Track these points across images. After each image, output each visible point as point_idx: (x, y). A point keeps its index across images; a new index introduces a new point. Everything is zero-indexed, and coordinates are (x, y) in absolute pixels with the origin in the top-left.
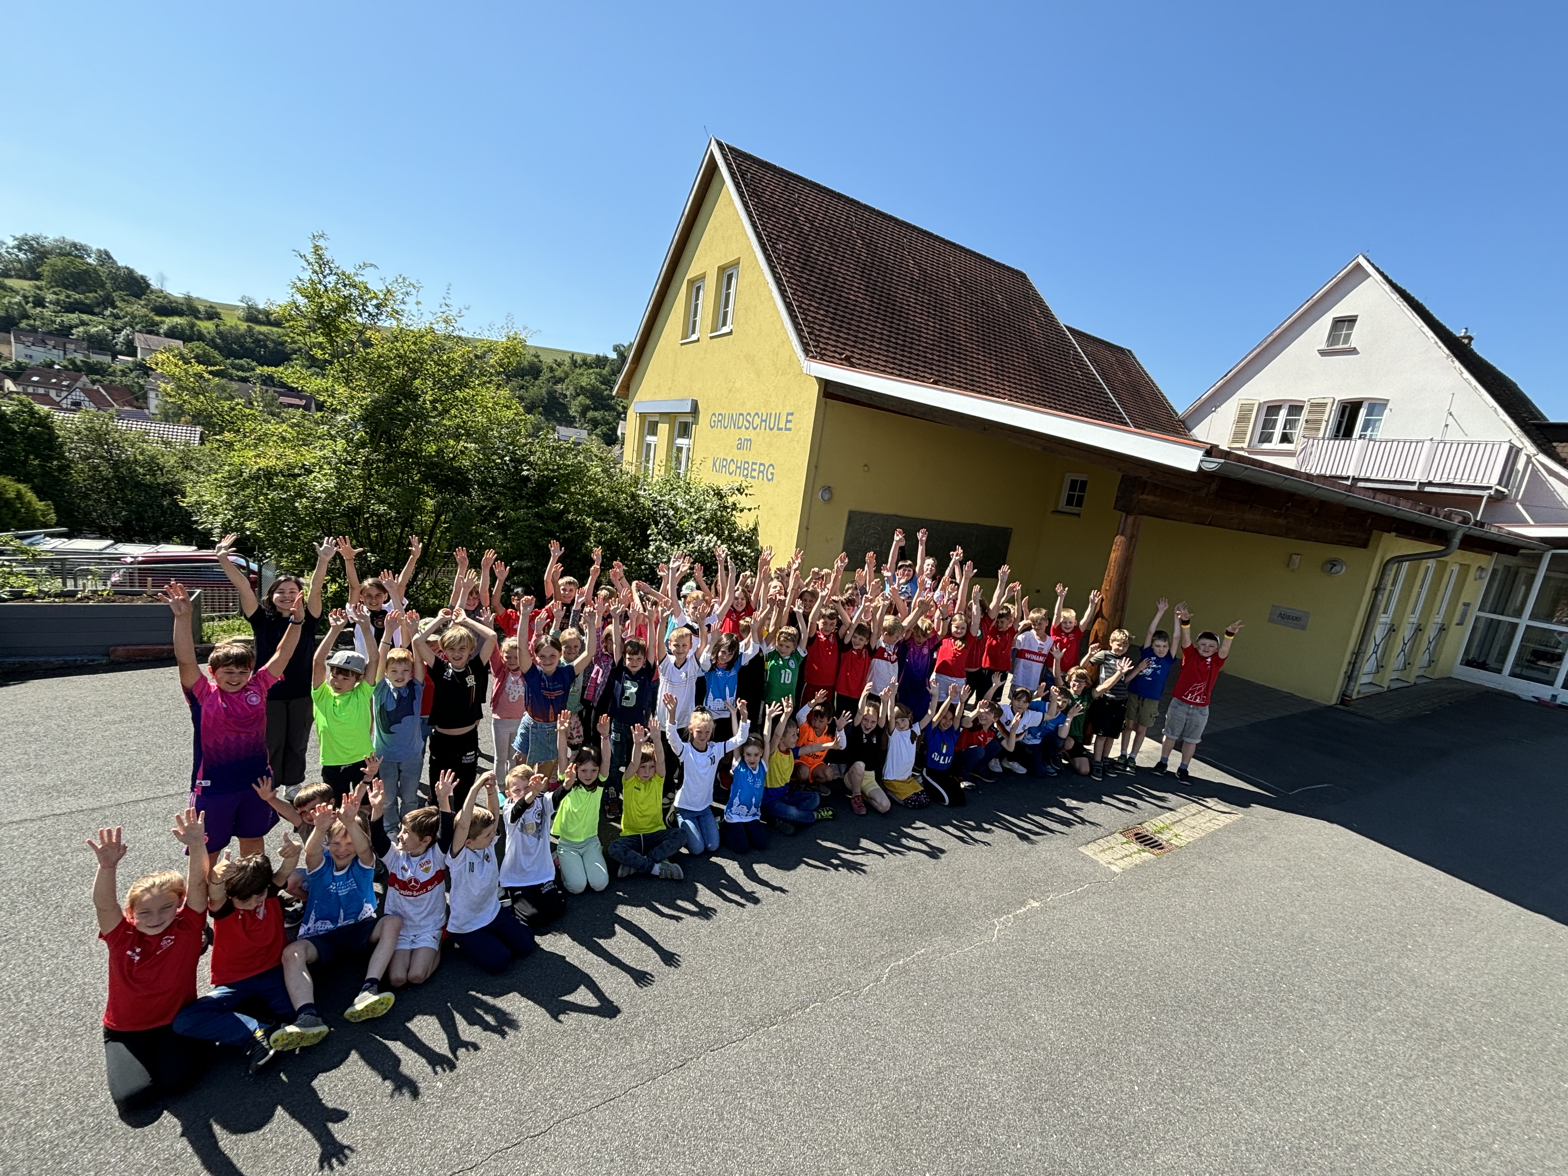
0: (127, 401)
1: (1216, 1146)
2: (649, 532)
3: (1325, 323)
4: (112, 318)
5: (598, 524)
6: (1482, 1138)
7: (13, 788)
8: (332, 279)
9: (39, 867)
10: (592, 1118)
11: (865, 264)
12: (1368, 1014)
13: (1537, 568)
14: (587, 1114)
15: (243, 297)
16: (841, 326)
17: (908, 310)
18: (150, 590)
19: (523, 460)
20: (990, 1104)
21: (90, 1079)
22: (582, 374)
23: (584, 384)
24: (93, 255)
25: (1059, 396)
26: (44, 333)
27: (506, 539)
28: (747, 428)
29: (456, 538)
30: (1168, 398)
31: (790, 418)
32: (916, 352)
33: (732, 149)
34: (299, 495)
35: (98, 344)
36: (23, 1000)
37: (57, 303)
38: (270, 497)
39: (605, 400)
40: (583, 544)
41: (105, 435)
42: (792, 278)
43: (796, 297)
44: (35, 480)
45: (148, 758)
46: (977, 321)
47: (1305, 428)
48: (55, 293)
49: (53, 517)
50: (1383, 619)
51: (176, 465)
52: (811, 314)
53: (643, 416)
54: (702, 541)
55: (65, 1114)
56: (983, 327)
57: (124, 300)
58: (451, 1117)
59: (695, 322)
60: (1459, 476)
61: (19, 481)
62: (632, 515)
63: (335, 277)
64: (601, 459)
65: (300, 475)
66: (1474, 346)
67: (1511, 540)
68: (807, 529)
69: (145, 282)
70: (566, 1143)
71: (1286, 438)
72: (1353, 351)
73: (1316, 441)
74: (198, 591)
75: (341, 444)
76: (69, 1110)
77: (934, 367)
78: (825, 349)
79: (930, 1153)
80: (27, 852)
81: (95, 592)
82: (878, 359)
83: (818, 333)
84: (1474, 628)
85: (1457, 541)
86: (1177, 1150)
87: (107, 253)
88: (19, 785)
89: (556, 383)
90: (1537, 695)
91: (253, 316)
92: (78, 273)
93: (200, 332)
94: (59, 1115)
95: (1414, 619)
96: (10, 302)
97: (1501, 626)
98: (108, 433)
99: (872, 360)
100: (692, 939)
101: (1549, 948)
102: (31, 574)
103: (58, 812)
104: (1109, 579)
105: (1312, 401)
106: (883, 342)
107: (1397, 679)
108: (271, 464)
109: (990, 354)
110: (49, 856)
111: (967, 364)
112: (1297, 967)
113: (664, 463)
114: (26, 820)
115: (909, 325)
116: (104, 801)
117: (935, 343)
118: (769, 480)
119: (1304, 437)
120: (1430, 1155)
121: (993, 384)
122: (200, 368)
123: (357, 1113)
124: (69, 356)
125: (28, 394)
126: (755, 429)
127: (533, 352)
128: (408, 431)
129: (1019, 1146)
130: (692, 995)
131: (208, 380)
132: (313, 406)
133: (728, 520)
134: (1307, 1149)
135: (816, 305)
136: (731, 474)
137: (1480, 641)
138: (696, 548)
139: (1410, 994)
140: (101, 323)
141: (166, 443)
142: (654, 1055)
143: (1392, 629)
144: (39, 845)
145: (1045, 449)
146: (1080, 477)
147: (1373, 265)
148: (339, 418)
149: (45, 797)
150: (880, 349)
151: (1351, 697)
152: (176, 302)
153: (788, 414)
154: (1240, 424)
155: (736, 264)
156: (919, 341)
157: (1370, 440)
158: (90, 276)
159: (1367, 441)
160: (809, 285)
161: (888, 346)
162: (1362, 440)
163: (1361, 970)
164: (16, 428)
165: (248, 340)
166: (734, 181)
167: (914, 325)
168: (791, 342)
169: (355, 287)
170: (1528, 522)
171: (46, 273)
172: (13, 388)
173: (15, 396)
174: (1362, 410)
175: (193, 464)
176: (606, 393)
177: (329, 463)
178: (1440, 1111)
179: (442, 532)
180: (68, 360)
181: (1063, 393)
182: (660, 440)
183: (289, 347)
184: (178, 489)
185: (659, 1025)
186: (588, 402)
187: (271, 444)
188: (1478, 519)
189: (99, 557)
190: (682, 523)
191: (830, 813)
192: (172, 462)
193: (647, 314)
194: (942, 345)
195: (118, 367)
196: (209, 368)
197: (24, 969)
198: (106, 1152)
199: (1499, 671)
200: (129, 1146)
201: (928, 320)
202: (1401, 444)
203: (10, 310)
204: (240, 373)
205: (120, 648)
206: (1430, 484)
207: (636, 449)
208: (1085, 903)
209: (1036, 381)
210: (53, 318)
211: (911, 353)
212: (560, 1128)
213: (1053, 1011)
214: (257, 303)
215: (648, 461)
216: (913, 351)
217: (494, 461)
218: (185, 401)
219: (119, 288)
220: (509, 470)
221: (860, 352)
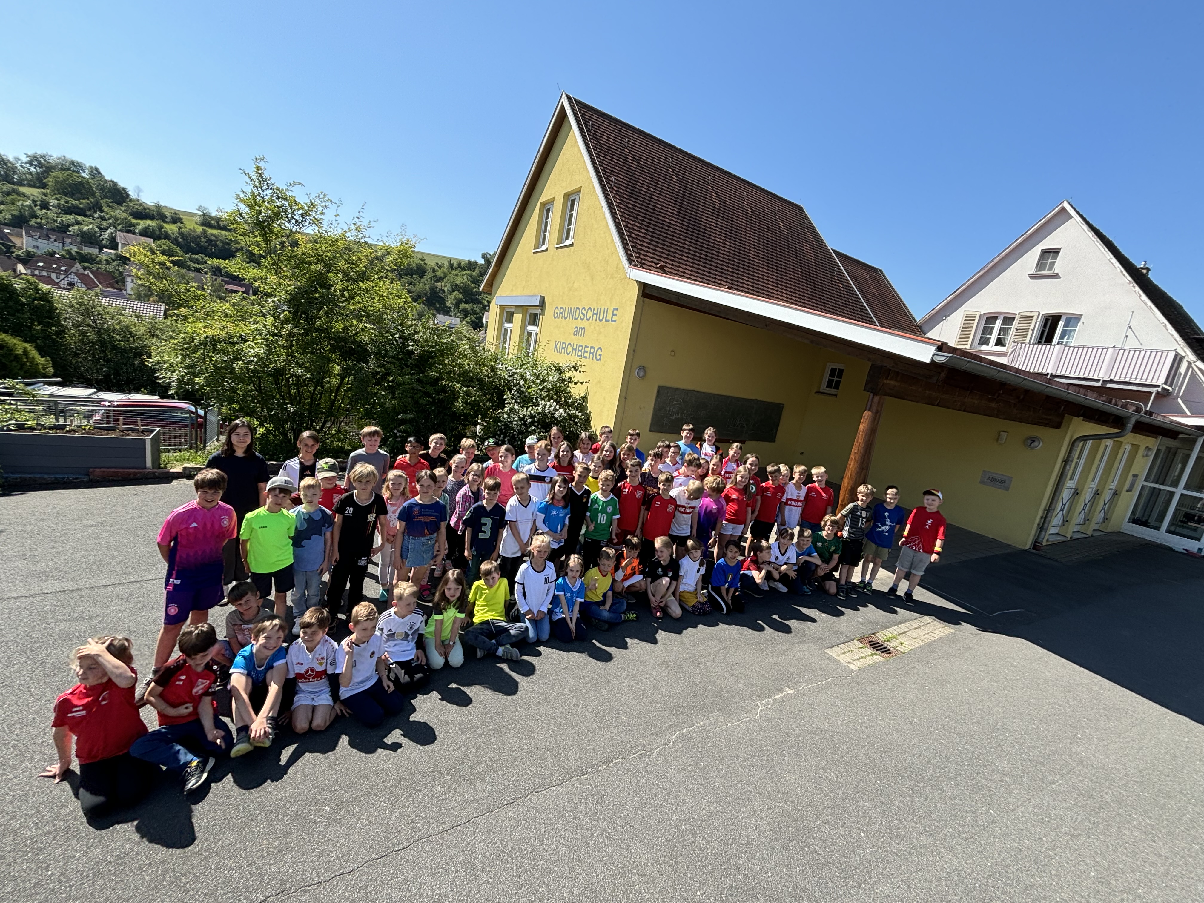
0: (109, 284)
1: (922, 881)
2: (505, 397)
3: (1035, 253)
4: (100, 220)
5: (465, 389)
6: (1130, 884)
7: (13, 572)
8: (269, 192)
9: (29, 632)
10: (443, 839)
11: (678, 195)
12: (1044, 785)
13: (1191, 450)
14: (439, 835)
15: (200, 207)
16: (658, 242)
17: (710, 231)
18: (121, 426)
19: (410, 337)
20: (749, 842)
21: (62, 793)
22: (457, 275)
23: (458, 282)
24: (87, 171)
25: (824, 303)
26: (48, 229)
27: (393, 398)
28: (582, 319)
29: (356, 395)
30: (909, 308)
31: (615, 312)
32: (715, 265)
33: (578, 102)
34: (237, 359)
35: (89, 239)
36: (14, 731)
37: (58, 206)
38: (214, 359)
39: (474, 295)
40: (453, 404)
41: (92, 308)
42: (621, 203)
43: (624, 219)
44: (38, 341)
45: (116, 553)
46: (763, 242)
47: (1015, 335)
48: (57, 199)
49: (51, 370)
50: (1070, 485)
51: (145, 333)
52: (634, 232)
53: (502, 307)
54: (545, 406)
55: (42, 818)
56: (768, 247)
57: (109, 206)
58: (335, 833)
59: (545, 236)
60: (1134, 376)
61: (26, 341)
62: (491, 383)
63: (271, 191)
64: (469, 339)
65: (238, 343)
66: (1150, 275)
67: (1172, 427)
68: (626, 398)
69: (126, 193)
70: (422, 857)
71: (1000, 342)
72: (1056, 276)
73: (1023, 345)
74: (158, 429)
75: (270, 319)
76: (45, 815)
77: (728, 277)
78: (645, 260)
79: (701, 876)
80: (21, 620)
81: (79, 427)
82: (685, 269)
83: (639, 247)
84: (1140, 494)
85: (1130, 426)
86: (892, 883)
87: (97, 169)
88: (17, 570)
89: (437, 281)
90: (1186, 548)
91: (207, 221)
92: (75, 185)
93: (166, 232)
94: (38, 818)
95: (1094, 485)
96: (22, 205)
97: (1161, 492)
98: (94, 307)
99: (681, 269)
100: (525, 707)
101: (1188, 742)
102: (32, 411)
103: (46, 591)
104: (857, 445)
105: (1022, 314)
106: (690, 256)
107: (1078, 531)
108: (215, 333)
109: (772, 268)
110: (38, 624)
111: (754, 276)
112: (991, 748)
113: (517, 344)
114: (21, 597)
115: (710, 244)
116: (81, 585)
117: (730, 258)
118: (597, 360)
119: (1014, 341)
120: (1088, 895)
121: (774, 291)
122: (164, 258)
123: (264, 827)
124: (66, 248)
125: (33, 275)
126: (588, 320)
127: (420, 256)
128: (321, 313)
129: (770, 874)
130: (522, 749)
131: (168, 268)
132: (251, 292)
133: (565, 390)
134: (993, 887)
135: (639, 225)
136: (568, 354)
137: (1144, 503)
138: (540, 411)
139: (1078, 772)
140: (91, 223)
141: (138, 317)
142: (492, 793)
143: (1076, 493)
144: (30, 616)
145: (812, 342)
146: (838, 366)
147: (1075, 209)
148: (270, 300)
149: (36, 579)
150: (687, 261)
151: (1041, 544)
152: (149, 209)
153: (614, 309)
154: (965, 330)
155: (578, 191)
156: (718, 256)
157: (1066, 346)
158: (84, 187)
159: (1063, 346)
160: (634, 209)
161: (694, 259)
162: (1059, 346)
163: (1041, 752)
164: (25, 301)
165: (203, 240)
166: (579, 127)
167: (714, 243)
168: (618, 253)
169: (286, 199)
170: (1186, 414)
171: (50, 183)
172: (23, 271)
173: (23, 276)
174: (1061, 322)
175: (158, 333)
176: (475, 290)
177: (260, 334)
178: (1098, 862)
179: (345, 390)
180: (66, 250)
181: (828, 301)
182: (515, 326)
183: (234, 246)
184: (146, 352)
185: (497, 771)
186: (461, 296)
187: (216, 318)
188: (1148, 409)
189: (85, 401)
190: (529, 391)
191: (635, 615)
192: (142, 331)
193: (508, 228)
194: (736, 260)
195: (103, 257)
196: (171, 259)
197: (15, 708)
198: (73, 848)
199: (1158, 528)
200: (90, 845)
201: (726, 240)
202: (1090, 350)
203: (22, 211)
204: (196, 265)
205: (98, 470)
206: (1111, 381)
207: (496, 333)
208: (829, 693)
209: (807, 290)
210: (55, 218)
211: (711, 265)
212: (418, 845)
213: (800, 773)
214: (211, 212)
215: (505, 342)
216: (713, 263)
217: (387, 337)
218: (151, 283)
219: (106, 197)
220: (398, 345)
221: (671, 263)
